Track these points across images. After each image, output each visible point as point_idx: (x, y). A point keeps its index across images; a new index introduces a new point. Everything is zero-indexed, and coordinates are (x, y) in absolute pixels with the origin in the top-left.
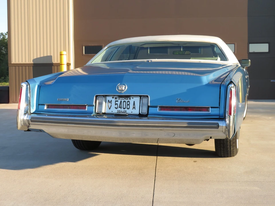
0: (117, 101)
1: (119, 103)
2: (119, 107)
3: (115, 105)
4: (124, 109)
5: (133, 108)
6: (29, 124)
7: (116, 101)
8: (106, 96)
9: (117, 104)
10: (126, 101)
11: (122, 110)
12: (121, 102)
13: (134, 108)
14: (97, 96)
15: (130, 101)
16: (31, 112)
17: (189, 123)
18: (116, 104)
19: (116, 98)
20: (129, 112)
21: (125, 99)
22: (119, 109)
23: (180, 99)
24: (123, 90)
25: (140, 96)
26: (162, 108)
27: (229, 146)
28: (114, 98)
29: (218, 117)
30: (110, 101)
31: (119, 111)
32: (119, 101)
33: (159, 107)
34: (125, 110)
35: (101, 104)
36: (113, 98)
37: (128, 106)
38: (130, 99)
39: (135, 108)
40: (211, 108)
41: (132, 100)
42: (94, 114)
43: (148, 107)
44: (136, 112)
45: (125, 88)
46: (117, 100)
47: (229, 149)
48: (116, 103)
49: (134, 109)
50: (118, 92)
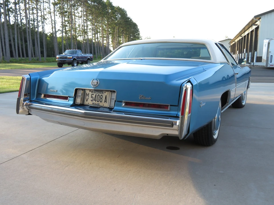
2: (94, 100)
5: (105, 101)
6: (29, 110)
8: (85, 89)
9: (93, 97)
12: (96, 95)
14: (77, 90)
15: (102, 95)
16: (31, 100)
19: (92, 92)
20: (101, 104)
21: (99, 93)
23: (142, 96)
24: (96, 85)
25: (111, 91)
30: (88, 94)
33: (124, 102)
34: (98, 103)
37: (101, 99)
39: (106, 101)
44: (107, 105)
45: (98, 83)
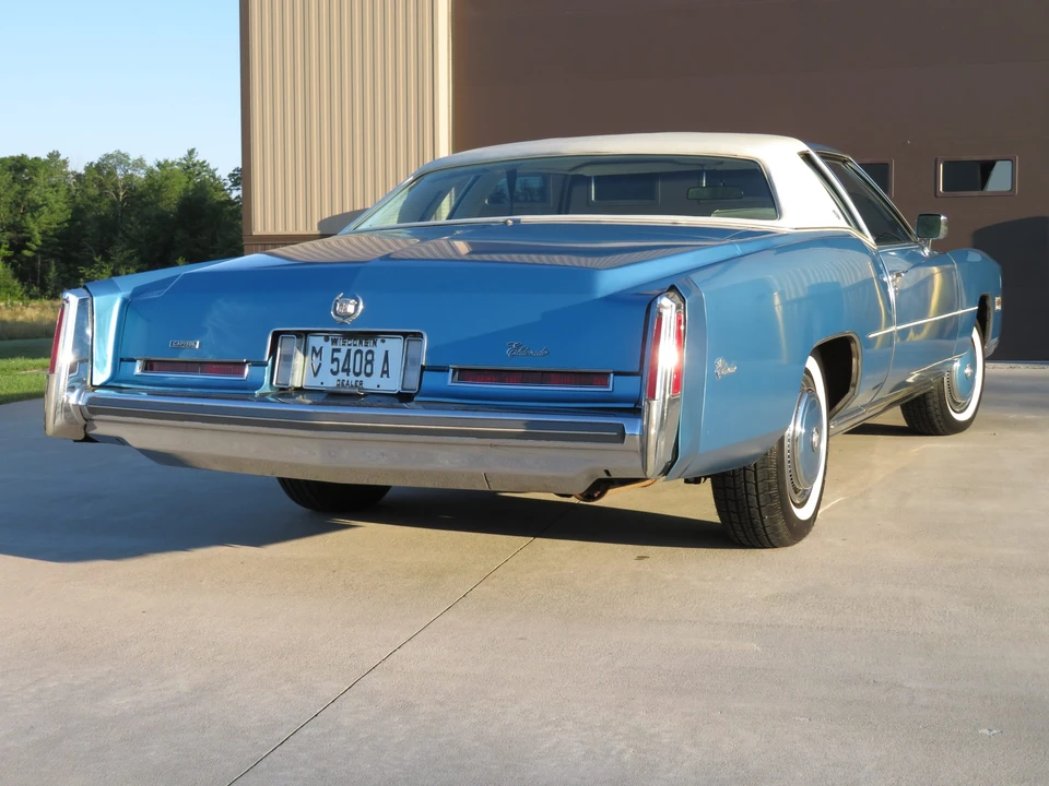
0: (339, 350)
1: (341, 356)
2: (343, 370)
3: (332, 362)
4: (357, 374)
5: (383, 372)
6: (86, 420)
7: (334, 350)
8: (307, 333)
9: (337, 360)
10: (365, 350)
11: (352, 378)
12: (349, 351)
13: (385, 372)
14: (276, 335)
15: (373, 349)
16: (94, 384)
17: (529, 424)
18: (334, 360)
19: (334, 342)
20: (370, 384)
21: (361, 343)
22: (342, 376)
23: (518, 346)
24: (349, 316)
25: (405, 335)
26: (464, 374)
27: (754, 510)
28: (330, 342)
29: (632, 405)
30: (317, 350)
31: (341, 383)
32: (344, 350)
33: (455, 370)
34: (359, 378)
35: (288, 359)
36: (327, 339)
38: (375, 343)
39: (387, 372)
40: (616, 374)
41: (380, 348)
42: (266, 388)
43: (423, 368)
44: (392, 384)
45: (357, 306)
46: (338, 347)
47: (757, 520)
48: (336, 355)
49: (385, 376)
50: (334, 323)
